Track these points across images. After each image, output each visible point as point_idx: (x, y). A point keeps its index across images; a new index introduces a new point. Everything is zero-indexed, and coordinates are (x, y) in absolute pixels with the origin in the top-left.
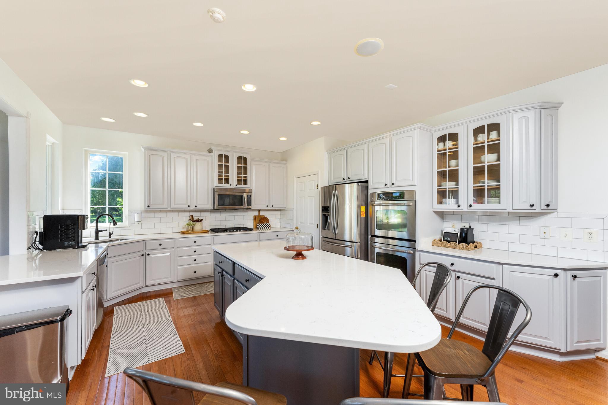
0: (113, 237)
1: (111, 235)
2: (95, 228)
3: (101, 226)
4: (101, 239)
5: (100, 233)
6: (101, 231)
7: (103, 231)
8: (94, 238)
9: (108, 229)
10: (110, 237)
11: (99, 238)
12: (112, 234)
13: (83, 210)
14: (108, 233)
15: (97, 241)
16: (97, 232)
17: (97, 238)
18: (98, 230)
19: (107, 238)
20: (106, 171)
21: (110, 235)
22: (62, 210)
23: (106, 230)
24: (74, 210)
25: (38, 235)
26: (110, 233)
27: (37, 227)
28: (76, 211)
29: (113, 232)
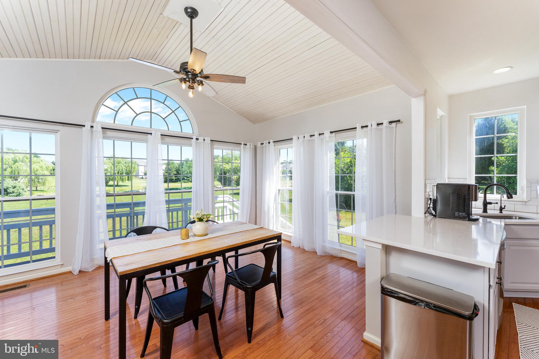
0: (505, 213)
1: (503, 210)
2: (483, 198)
3: (490, 197)
4: (490, 212)
5: (489, 206)
6: (490, 203)
7: (492, 204)
8: (482, 210)
9: (499, 202)
10: (501, 212)
11: (488, 211)
12: (504, 208)
13: (468, 179)
14: (498, 207)
15: (485, 214)
16: (486, 204)
17: (485, 210)
18: (486, 201)
19: (497, 212)
20: (494, 134)
21: (501, 209)
22: (448, 178)
23: (497, 203)
24: (459, 179)
25: (432, 201)
26: (501, 207)
27: (431, 194)
28: (460, 179)
29: (505, 206)
